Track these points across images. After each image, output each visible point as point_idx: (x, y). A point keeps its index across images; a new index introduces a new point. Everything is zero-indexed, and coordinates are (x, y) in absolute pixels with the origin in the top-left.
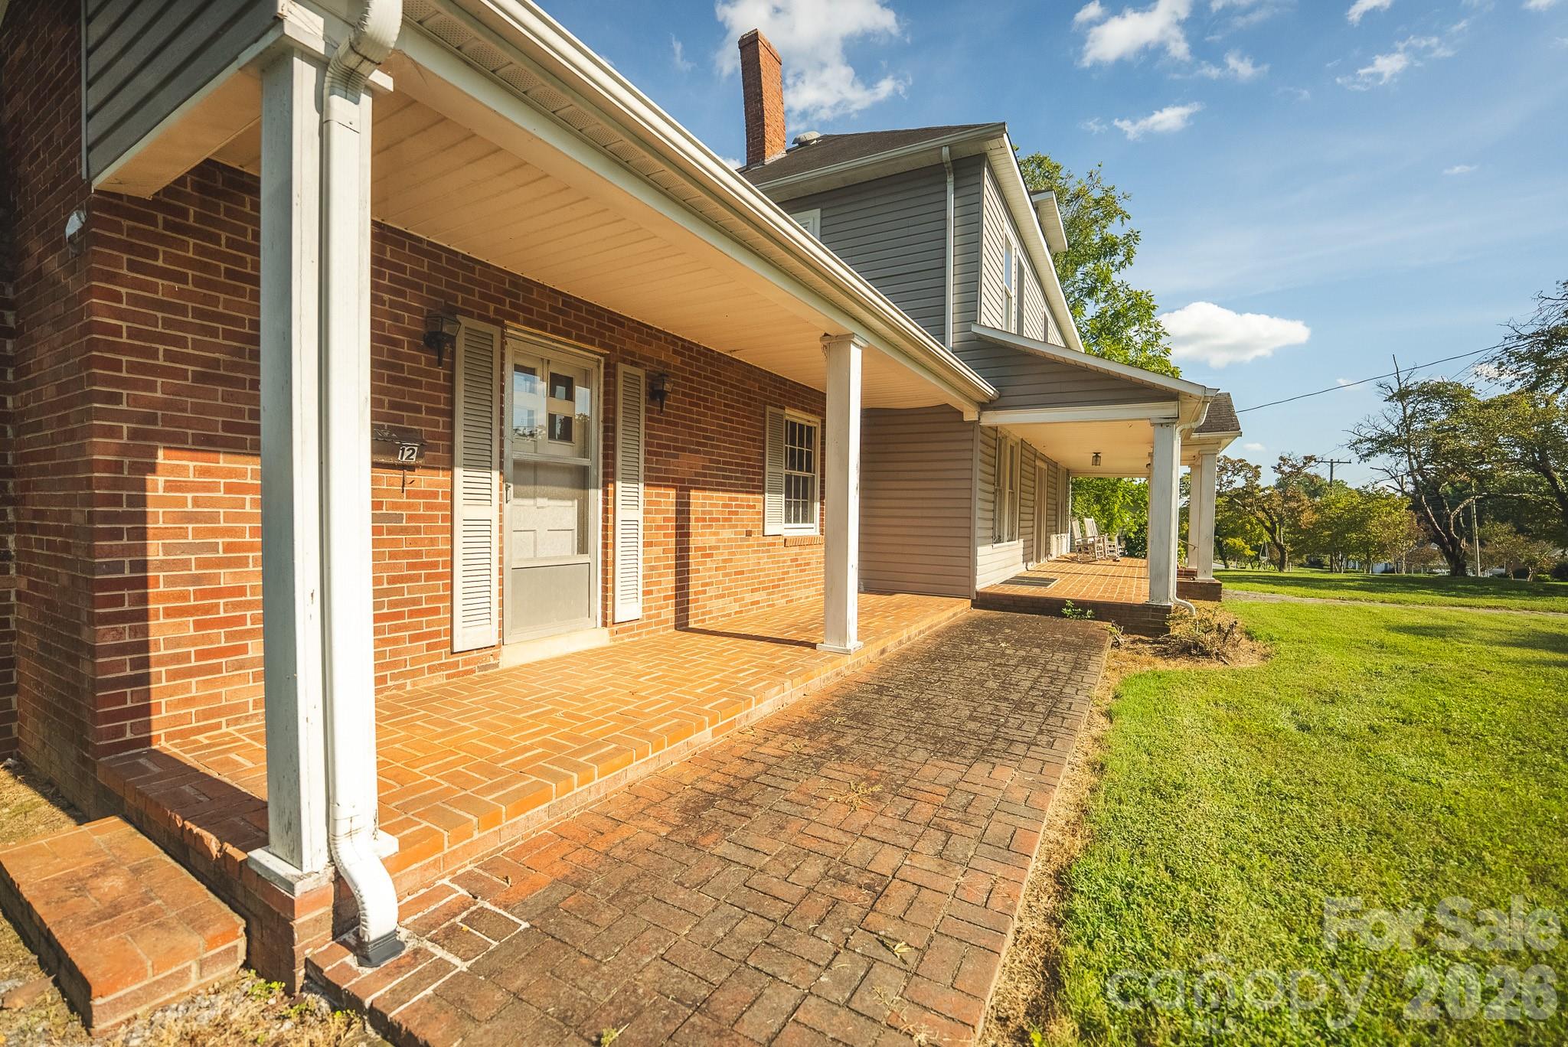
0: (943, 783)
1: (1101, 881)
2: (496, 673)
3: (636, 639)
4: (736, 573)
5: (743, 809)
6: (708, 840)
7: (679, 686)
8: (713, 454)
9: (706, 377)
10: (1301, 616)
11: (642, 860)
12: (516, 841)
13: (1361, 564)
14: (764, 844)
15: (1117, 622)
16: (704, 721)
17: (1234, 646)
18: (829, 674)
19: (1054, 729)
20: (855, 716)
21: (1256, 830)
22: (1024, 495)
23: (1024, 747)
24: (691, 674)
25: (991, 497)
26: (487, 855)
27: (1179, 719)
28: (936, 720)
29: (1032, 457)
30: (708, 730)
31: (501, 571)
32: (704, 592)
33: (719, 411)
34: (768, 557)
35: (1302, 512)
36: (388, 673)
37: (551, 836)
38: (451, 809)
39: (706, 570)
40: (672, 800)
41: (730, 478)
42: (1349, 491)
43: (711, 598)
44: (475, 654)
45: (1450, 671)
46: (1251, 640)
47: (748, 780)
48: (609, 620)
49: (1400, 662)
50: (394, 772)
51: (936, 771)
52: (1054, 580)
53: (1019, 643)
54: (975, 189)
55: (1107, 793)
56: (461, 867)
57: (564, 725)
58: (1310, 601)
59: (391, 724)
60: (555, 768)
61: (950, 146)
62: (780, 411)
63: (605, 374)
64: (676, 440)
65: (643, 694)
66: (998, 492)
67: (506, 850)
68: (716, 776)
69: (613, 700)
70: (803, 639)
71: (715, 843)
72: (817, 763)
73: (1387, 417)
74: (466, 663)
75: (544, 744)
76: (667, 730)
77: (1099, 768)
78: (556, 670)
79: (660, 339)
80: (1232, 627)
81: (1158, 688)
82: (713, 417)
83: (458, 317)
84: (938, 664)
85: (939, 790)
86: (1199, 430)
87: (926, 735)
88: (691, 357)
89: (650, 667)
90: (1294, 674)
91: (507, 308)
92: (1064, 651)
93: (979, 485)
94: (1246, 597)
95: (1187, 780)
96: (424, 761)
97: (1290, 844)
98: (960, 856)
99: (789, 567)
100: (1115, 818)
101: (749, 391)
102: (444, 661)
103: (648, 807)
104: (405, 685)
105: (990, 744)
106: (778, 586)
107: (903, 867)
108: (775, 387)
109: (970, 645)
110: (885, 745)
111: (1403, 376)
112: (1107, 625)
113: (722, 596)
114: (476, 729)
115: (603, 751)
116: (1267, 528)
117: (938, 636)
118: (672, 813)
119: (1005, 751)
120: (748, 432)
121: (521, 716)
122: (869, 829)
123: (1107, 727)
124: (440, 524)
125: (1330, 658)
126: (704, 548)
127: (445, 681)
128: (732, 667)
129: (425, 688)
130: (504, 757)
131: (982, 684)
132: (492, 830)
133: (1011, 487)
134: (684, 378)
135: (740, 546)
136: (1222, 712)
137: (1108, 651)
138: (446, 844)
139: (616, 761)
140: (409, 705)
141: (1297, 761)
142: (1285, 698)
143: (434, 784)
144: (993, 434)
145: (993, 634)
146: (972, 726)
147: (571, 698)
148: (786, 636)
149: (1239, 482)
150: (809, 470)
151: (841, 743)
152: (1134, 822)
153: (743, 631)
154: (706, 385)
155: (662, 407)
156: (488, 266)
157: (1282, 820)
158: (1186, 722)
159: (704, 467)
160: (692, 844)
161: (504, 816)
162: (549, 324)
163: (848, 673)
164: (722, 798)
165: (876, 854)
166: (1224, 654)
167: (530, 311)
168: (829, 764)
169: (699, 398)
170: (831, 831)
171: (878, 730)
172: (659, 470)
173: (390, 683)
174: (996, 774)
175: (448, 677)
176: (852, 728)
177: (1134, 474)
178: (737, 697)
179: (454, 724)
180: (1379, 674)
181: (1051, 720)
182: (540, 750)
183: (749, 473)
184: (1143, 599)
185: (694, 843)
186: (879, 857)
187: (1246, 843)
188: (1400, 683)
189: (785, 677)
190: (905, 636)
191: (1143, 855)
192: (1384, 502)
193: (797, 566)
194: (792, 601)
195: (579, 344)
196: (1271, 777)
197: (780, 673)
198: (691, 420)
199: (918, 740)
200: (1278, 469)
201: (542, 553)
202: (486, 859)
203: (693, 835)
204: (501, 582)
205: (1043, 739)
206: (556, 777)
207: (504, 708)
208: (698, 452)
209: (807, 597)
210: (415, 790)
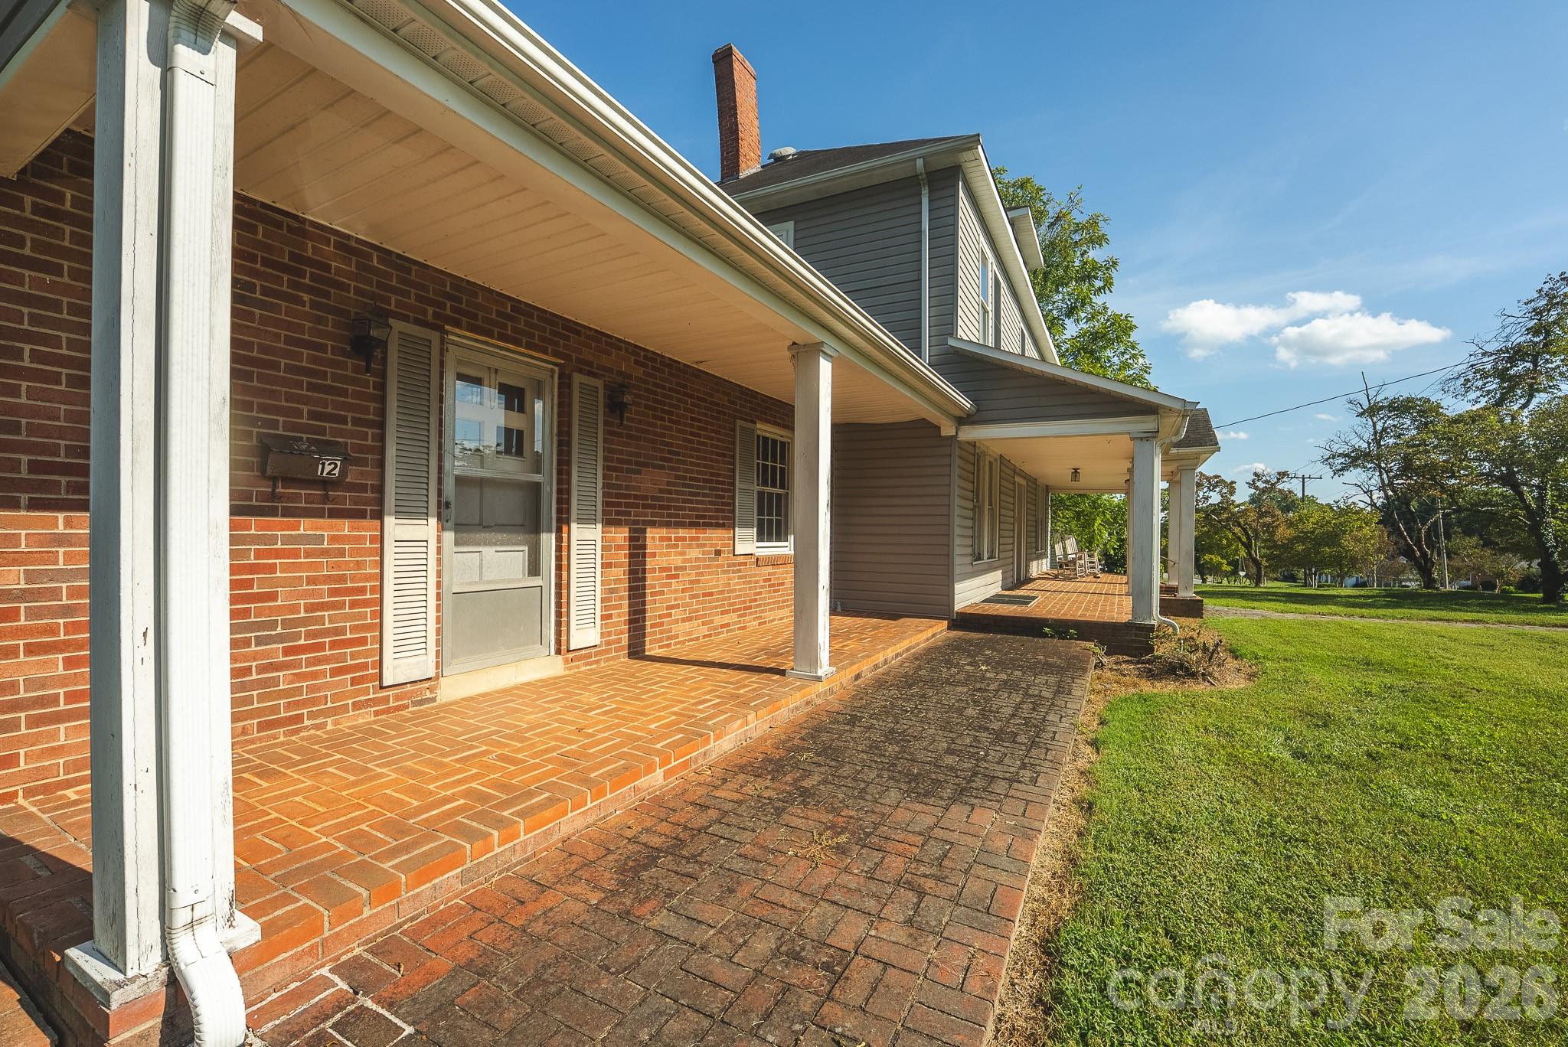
0: (917, 829)
1: (1093, 952)
2: (432, 708)
3: (594, 666)
4: (704, 595)
5: (690, 868)
6: (645, 910)
7: (632, 720)
8: (678, 469)
9: (670, 390)
10: (1284, 632)
11: (564, 937)
12: (419, 915)
13: (1333, 577)
14: (709, 913)
15: (1099, 642)
16: (654, 762)
17: (1219, 665)
18: (798, 704)
19: (1037, 762)
20: (825, 751)
21: (1261, 882)
22: (1003, 512)
23: (1004, 784)
24: (647, 707)
25: (970, 514)
26: (381, 935)
27: (1168, 748)
28: (911, 754)
29: (1012, 474)
30: (659, 772)
31: (439, 596)
32: (670, 615)
33: (685, 425)
34: (740, 578)
35: (1277, 527)
36: (305, 711)
37: (462, 908)
38: (340, 880)
39: (671, 592)
40: (610, 858)
41: (698, 494)
42: (1321, 507)
43: (677, 621)
44: (409, 687)
45: (1440, 689)
46: (1236, 659)
47: (699, 831)
48: (564, 647)
49: (1388, 680)
50: (286, 833)
51: (909, 815)
52: (1035, 598)
53: (999, 665)
54: (949, 202)
55: (1096, 838)
56: (347, 952)
57: (495, 769)
58: (1290, 616)
59: (298, 772)
60: (474, 824)
61: (924, 158)
62: (750, 425)
63: (559, 384)
64: (638, 455)
65: (590, 731)
66: (977, 509)
67: (406, 927)
68: (665, 828)
69: (556, 739)
70: (773, 665)
71: (653, 913)
72: (778, 808)
73: (1358, 433)
74: (397, 698)
75: (469, 794)
76: (609, 775)
77: (1088, 807)
78: (500, 704)
79: (620, 349)
80: (1217, 645)
81: (1145, 713)
82: (678, 431)
83: (391, 321)
84: (915, 690)
85: (912, 839)
86: (1178, 445)
87: (899, 772)
88: (654, 368)
89: (603, 699)
90: (1283, 695)
91: (448, 312)
92: (1046, 674)
93: (957, 501)
94: (1227, 613)
95: (1183, 822)
96: (323, 817)
97: (1300, 898)
98: (933, 923)
99: (762, 587)
100: (1106, 868)
101: (718, 405)
102: (371, 696)
103: (581, 868)
104: (325, 724)
105: (968, 783)
106: (750, 607)
107: (869, 939)
108: (746, 400)
109: (949, 669)
110: (854, 785)
111: (1372, 393)
112: (1090, 645)
113: (690, 619)
114: (394, 776)
115: (534, 801)
116: (1243, 544)
117: (916, 659)
118: (608, 875)
119: (985, 790)
120: (717, 447)
121: (447, 760)
122: (831, 891)
123: (1094, 757)
124: (368, 545)
125: (1317, 677)
126: (669, 569)
127: (373, 718)
128: (693, 698)
129: (349, 728)
130: (419, 811)
131: (960, 711)
132: (387, 905)
133: (990, 504)
134: (647, 390)
135: (709, 567)
136: (1213, 739)
137: (1092, 673)
138: (327, 925)
139: (547, 813)
140: (326, 747)
141: (1297, 794)
142: (1277, 722)
143: (329, 847)
144: (972, 450)
145: (973, 657)
146: (949, 760)
147: (510, 737)
148: (756, 662)
149: (1215, 498)
150: (782, 486)
151: (807, 783)
152: (1128, 874)
153: (710, 657)
154: (671, 398)
155: (622, 420)
156: (427, 267)
157: (1288, 868)
158: (1176, 751)
159: (669, 483)
160: (625, 915)
161: (403, 887)
162: (496, 330)
163: (819, 701)
164: (667, 853)
165: (837, 922)
166: (1211, 675)
167: (475, 317)
168: (791, 809)
169: (664, 411)
170: (787, 893)
171: (847, 767)
172: (619, 487)
173: (306, 723)
174: (974, 818)
175: (376, 713)
176: (820, 765)
177: (1113, 490)
178: (693, 732)
179: (371, 770)
180: (1369, 694)
181: (1034, 752)
182: (462, 802)
183: (717, 489)
184: (1126, 617)
185: (628, 913)
186: (841, 926)
187: (1252, 898)
188: (1391, 703)
189: (751, 708)
190: (881, 659)
191: (1139, 916)
192: (1355, 517)
193: (770, 586)
194: (765, 623)
195: (531, 352)
196: (1273, 816)
197: (745, 704)
198: (655, 434)
199: (890, 778)
200: (1252, 485)
201: (488, 576)
202: (379, 940)
203: (628, 903)
204: (439, 608)
205: (1026, 774)
206: (471, 835)
207: (431, 750)
208: (662, 467)
209: (781, 619)
210: (304, 855)
